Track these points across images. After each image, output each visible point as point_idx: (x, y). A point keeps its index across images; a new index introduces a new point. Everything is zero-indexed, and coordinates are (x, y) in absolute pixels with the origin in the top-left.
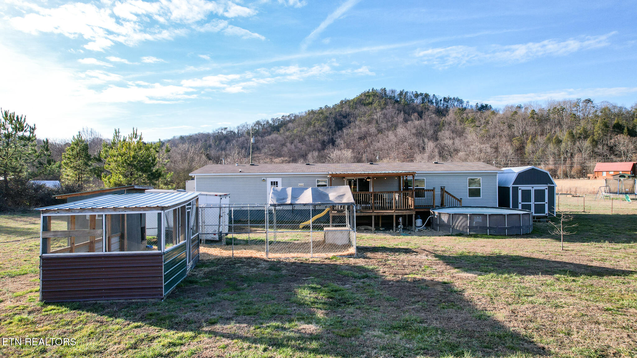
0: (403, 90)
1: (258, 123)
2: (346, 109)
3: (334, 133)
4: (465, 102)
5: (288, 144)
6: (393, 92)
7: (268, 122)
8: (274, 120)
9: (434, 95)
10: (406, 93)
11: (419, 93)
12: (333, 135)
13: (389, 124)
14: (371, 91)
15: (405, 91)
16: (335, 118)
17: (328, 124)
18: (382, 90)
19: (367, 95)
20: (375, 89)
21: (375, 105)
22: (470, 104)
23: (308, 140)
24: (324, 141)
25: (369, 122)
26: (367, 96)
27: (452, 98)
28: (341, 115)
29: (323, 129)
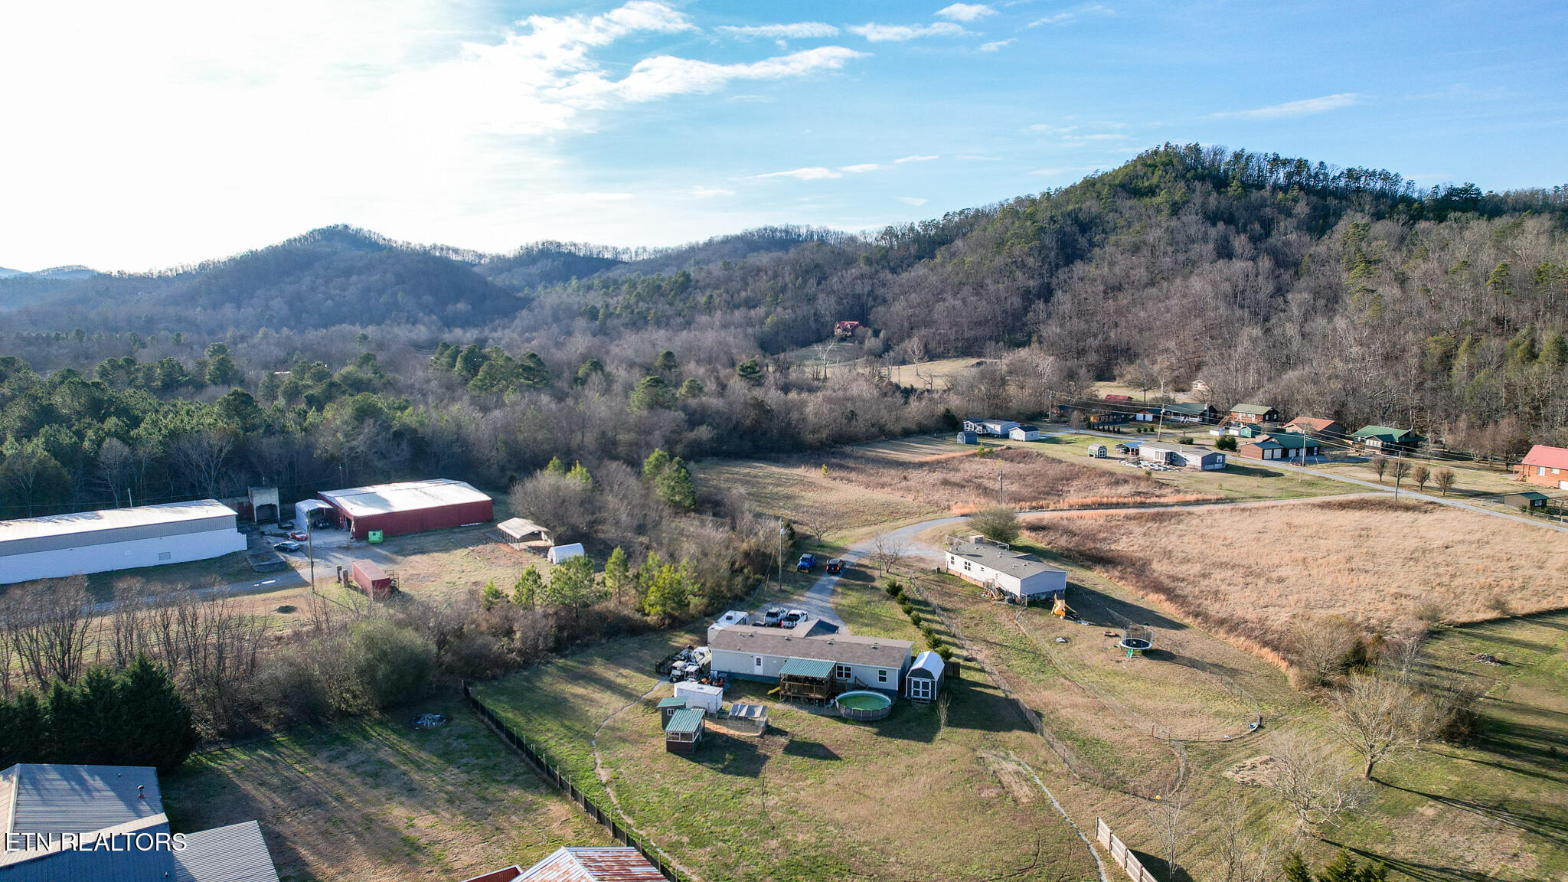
0: (1242, 151)
1: (889, 232)
2: (1091, 206)
3: (1054, 268)
4: (1404, 183)
5: (948, 296)
6: (1217, 152)
7: (912, 229)
8: (926, 226)
9: (1322, 163)
10: (1250, 157)
11: (1282, 156)
12: (1051, 277)
13: (1181, 257)
14: (1162, 149)
15: (1248, 151)
16: (1061, 231)
17: (1042, 248)
18: (1188, 147)
19: (1149, 162)
20: (1173, 143)
21: (1158, 200)
22: (1417, 186)
23: (991, 287)
24: (1028, 292)
25: (1136, 249)
26: (1150, 166)
27: (1371, 170)
28: (1076, 220)
29: (1030, 261)
